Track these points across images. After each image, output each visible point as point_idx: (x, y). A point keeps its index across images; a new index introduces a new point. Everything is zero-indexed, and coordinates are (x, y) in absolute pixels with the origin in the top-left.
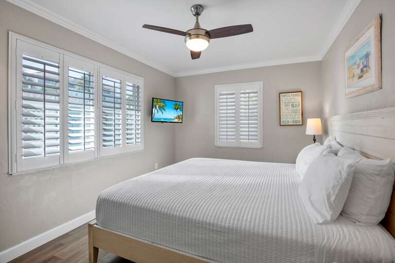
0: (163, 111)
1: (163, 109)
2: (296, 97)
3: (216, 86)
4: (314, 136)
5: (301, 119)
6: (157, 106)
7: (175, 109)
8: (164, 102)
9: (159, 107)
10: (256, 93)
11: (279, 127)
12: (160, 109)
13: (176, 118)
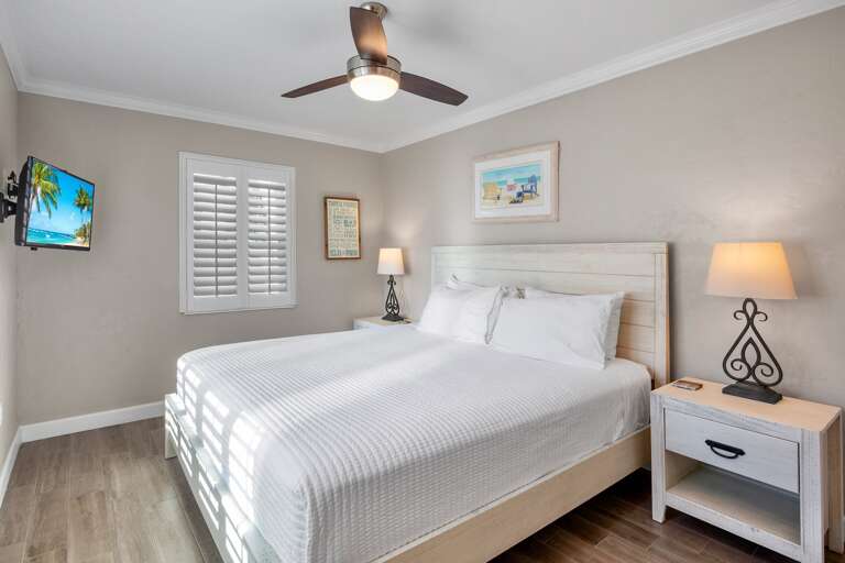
0: (52, 207)
1: (54, 203)
2: (352, 209)
3: (183, 156)
4: (391, 276)
5: (357, 248)
6: (39, 190)
7: (79, 205)
8: (56, 180)
9: (44, 193)
10: (282, 189)
11: (324, 262)
12: (45, 202)
13: (79, 235)
